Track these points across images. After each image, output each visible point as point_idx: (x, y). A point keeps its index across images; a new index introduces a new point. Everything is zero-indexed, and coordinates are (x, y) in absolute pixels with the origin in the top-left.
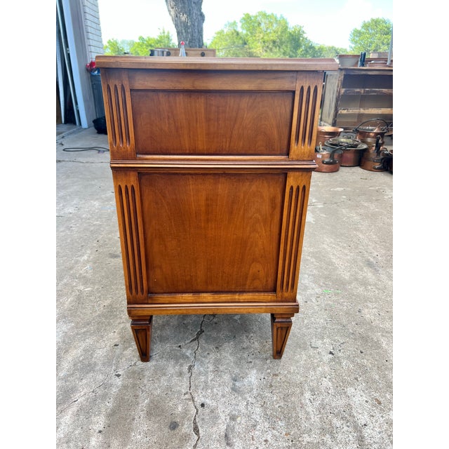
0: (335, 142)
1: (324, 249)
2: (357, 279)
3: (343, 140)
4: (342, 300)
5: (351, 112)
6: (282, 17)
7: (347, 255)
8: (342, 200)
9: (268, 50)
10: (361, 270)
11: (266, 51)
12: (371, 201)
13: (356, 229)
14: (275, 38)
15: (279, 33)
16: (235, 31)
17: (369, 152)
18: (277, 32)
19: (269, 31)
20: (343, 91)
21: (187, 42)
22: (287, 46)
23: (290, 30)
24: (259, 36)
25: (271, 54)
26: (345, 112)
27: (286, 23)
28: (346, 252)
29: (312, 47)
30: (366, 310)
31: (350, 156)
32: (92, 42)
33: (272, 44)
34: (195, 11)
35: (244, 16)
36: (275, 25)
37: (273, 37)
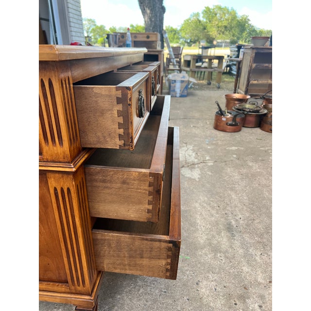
0: (240, 108)
1: (195, 208)
2: (210, 244)
3: (248, 106)
4: (186, 268)
5: (260, 82)
6: (232, 9)
7: (212, 216)
8: (232, 158)
9: (221, 34)
10: (219, 233)
11: (220, 34)
12: (256, 161)
13: (232, 189)
14: (226, 24)
15: (230, 21)
16: (198, 19)
17: (267, 117)
18: (228, 20)
19: (222, 19)
20: (254, 65)
21: (151, 28)
22: (235, 30)
23: (239, 18)
24: (215, 23)
25: (224, 36)
26: (255, 82)
27: (235, 13)
28: (214, 212)
29: (254, 31)
30: (205, 283)
31: (252, 119)
32: (73, 29)
33: (224, 28)
34: (158, 5)
35: (205, 9)
36: (227, 15)
37: (225, 23)
